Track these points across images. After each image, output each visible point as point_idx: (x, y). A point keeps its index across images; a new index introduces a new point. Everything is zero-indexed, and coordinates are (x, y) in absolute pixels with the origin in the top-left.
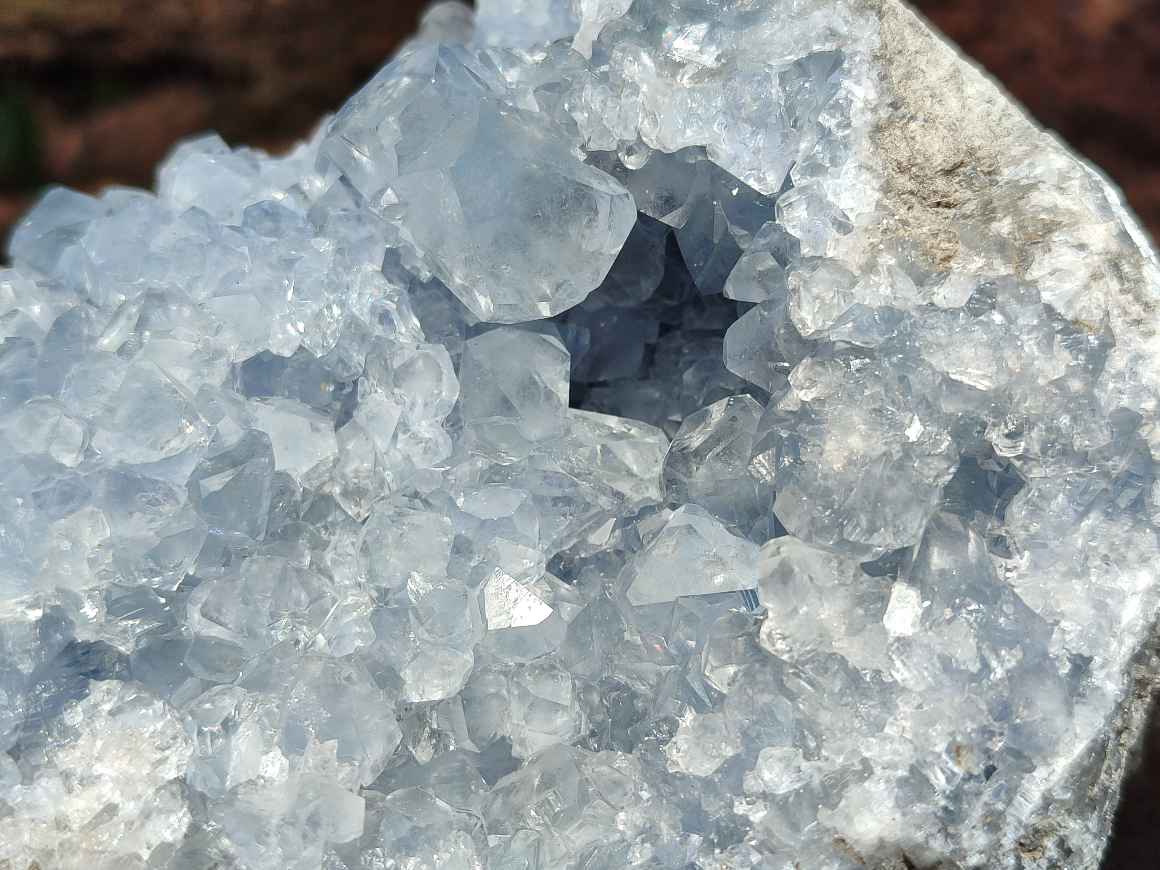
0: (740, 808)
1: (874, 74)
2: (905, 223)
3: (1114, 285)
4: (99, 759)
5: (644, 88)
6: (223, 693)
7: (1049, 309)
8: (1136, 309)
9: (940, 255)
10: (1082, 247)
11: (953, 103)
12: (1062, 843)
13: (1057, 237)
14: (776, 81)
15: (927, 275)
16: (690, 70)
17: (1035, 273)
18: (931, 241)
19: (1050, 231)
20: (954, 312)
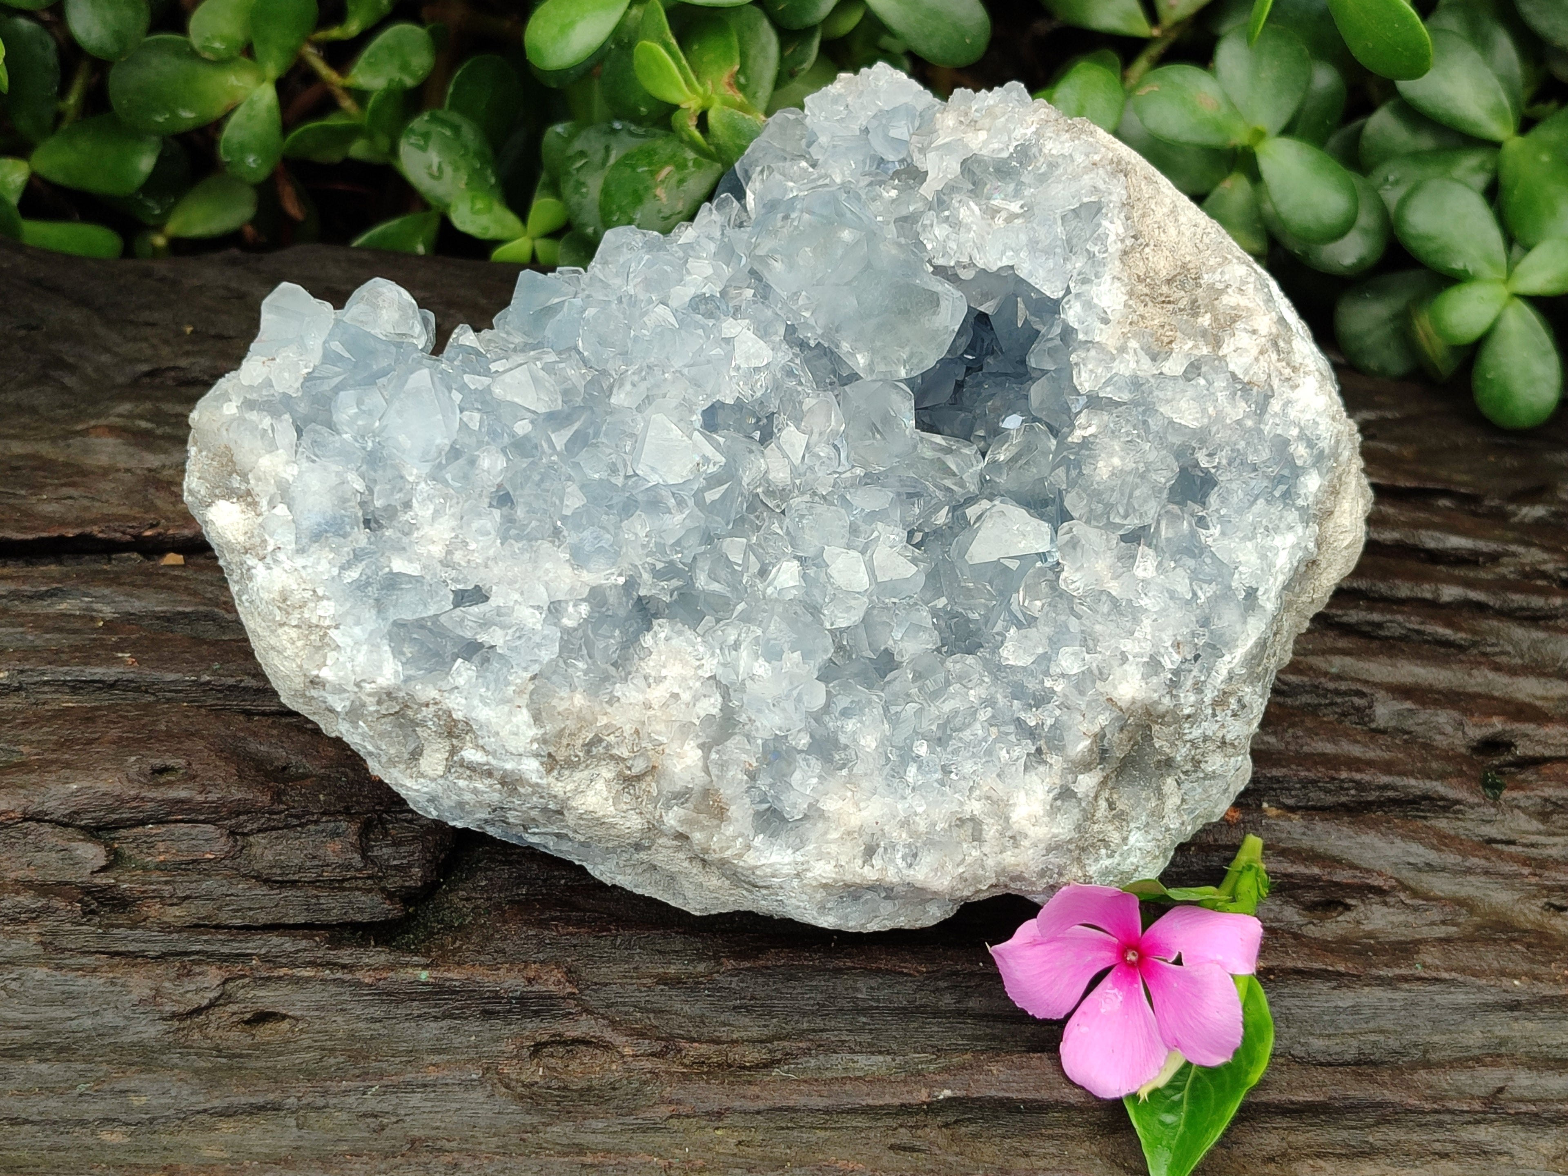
0: (1048, 683)
1: (1122, 216)
2: (1142, 317)
3: (1274, 357)
4: (664, 667)
5: (975, 227)
6: (727, 625)
7: (1233, 375)
8: (1287, 372)
9: (1166, 340)
10: (1254, 332)
11: (1172, 231)
12: (1239, 701)
13: (1239, 325)
14: (1060, 222)
15: (1158, 354)
16: (1004, 214)
17: (1225, 350)
18: (1160, 331)
19: (1235, 321)
20: (1174, 378)
